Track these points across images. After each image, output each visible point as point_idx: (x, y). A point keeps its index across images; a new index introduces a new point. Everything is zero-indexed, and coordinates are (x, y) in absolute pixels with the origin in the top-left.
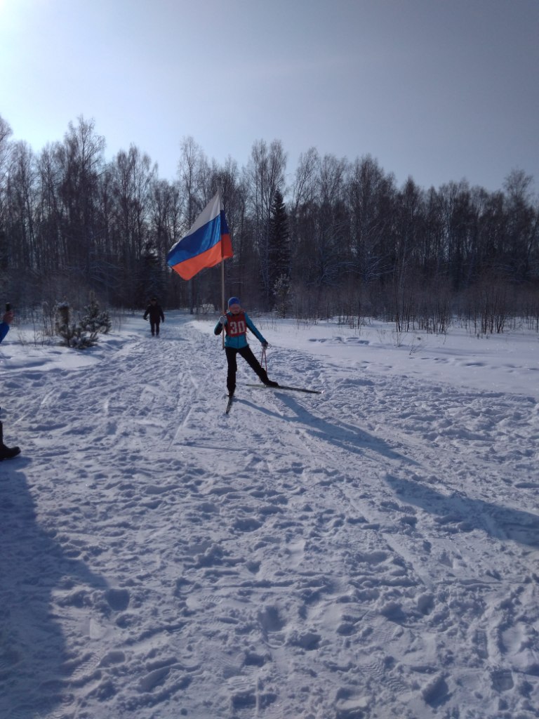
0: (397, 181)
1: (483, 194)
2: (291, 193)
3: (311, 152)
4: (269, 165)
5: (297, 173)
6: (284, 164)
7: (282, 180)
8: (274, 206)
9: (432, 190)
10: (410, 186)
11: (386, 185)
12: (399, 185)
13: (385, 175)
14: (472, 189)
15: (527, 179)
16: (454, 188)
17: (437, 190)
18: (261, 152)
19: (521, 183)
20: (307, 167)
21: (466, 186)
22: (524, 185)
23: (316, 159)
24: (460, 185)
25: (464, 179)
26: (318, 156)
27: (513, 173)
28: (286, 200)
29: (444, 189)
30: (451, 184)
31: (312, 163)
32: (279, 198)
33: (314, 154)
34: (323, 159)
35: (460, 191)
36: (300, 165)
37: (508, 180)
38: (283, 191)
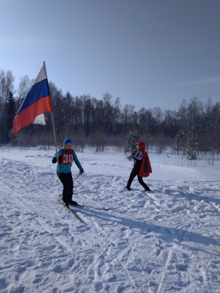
0: (63, 92)
1: (95, 100)
2: (17, 93)
3: (26, 77)
4: (6, 80)
5: (19, 85)
6: (13, 80)
7: (13, 87)
8: (9, 98)
9: (77, 97)
10: (68, 95)
11: (58, 93)
12: (64, 94)
13: (58, 89)
14: (92, 98)
15: (110, 96)
16: (85, 97)
17: (79, 97)
18: (2, 74)
19: (108, 97)
20: (24, 83)
21: (89, 97)
22: (109, 98)
23: (28, 80)
24: (87, 96)
25: (88, 94)
26: (29, 79)
27: (106, 94)
28: (14, 96)
29: (81, 97)
30: (84, 96)
31: (26, 81)
32: (11, 95)
33: (27, 77)
34: (31, 80)
35: (87, 98)
36: (20, 82)
37: (104, 96)
38: (13, 91)
